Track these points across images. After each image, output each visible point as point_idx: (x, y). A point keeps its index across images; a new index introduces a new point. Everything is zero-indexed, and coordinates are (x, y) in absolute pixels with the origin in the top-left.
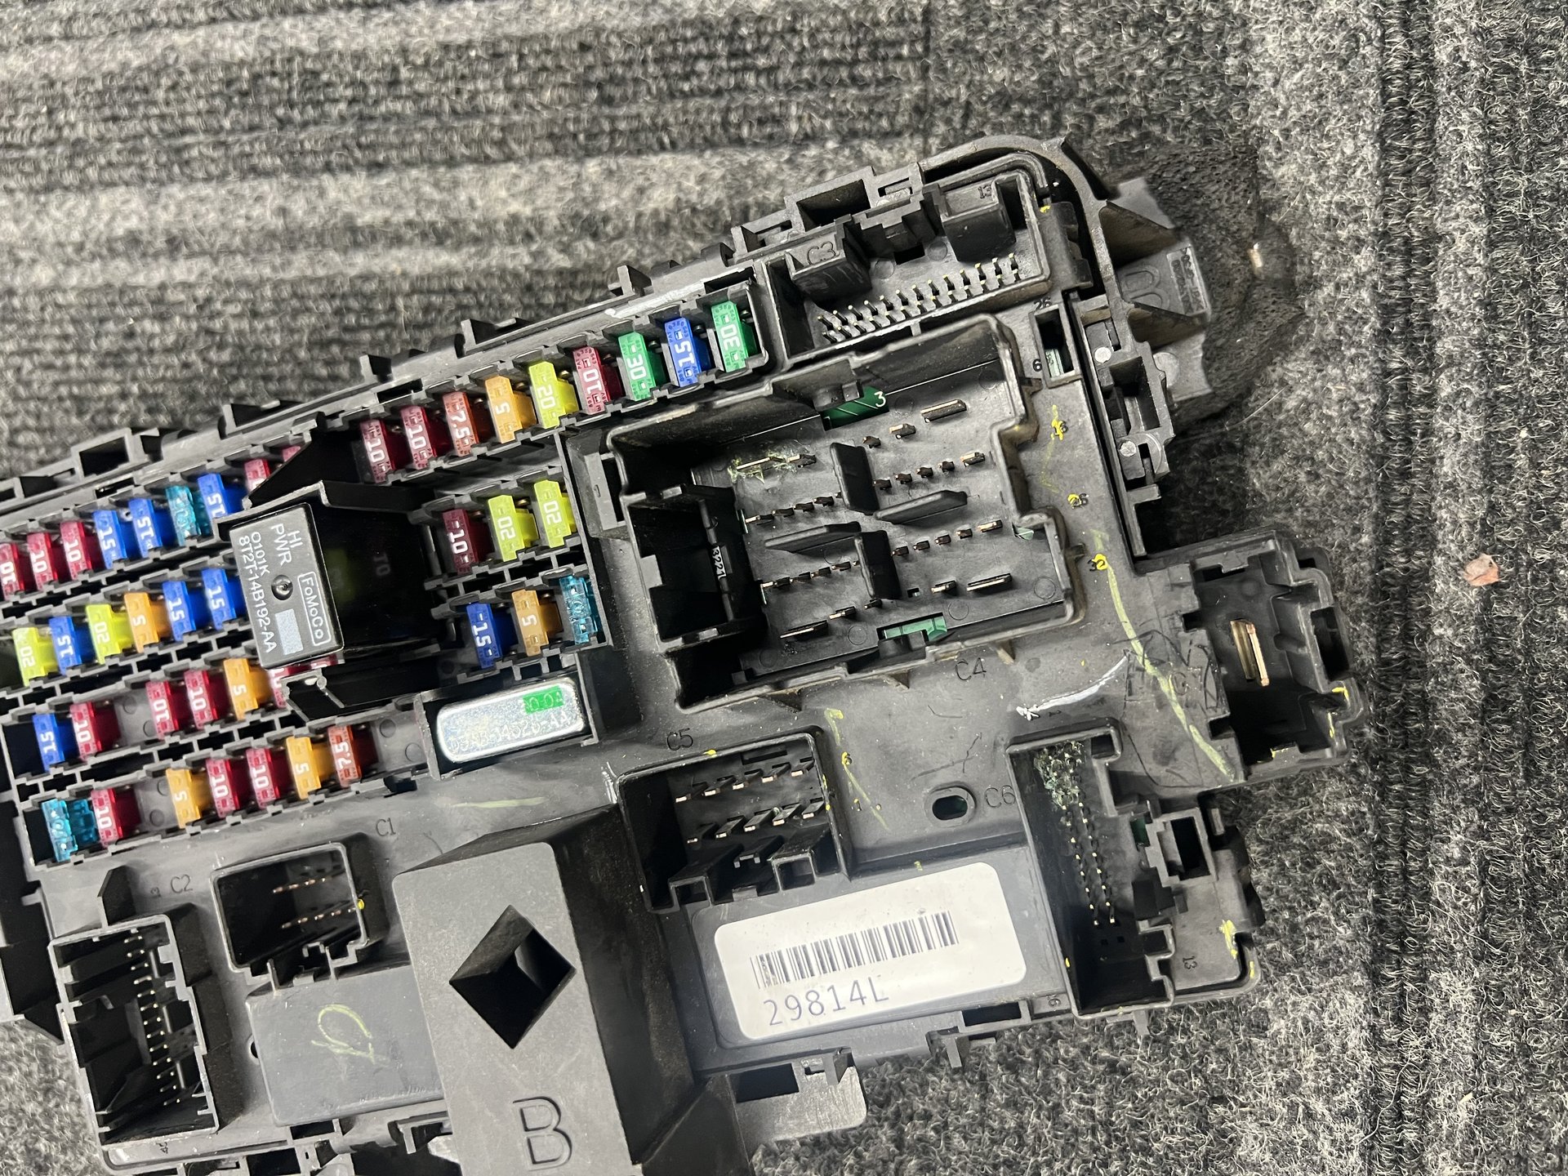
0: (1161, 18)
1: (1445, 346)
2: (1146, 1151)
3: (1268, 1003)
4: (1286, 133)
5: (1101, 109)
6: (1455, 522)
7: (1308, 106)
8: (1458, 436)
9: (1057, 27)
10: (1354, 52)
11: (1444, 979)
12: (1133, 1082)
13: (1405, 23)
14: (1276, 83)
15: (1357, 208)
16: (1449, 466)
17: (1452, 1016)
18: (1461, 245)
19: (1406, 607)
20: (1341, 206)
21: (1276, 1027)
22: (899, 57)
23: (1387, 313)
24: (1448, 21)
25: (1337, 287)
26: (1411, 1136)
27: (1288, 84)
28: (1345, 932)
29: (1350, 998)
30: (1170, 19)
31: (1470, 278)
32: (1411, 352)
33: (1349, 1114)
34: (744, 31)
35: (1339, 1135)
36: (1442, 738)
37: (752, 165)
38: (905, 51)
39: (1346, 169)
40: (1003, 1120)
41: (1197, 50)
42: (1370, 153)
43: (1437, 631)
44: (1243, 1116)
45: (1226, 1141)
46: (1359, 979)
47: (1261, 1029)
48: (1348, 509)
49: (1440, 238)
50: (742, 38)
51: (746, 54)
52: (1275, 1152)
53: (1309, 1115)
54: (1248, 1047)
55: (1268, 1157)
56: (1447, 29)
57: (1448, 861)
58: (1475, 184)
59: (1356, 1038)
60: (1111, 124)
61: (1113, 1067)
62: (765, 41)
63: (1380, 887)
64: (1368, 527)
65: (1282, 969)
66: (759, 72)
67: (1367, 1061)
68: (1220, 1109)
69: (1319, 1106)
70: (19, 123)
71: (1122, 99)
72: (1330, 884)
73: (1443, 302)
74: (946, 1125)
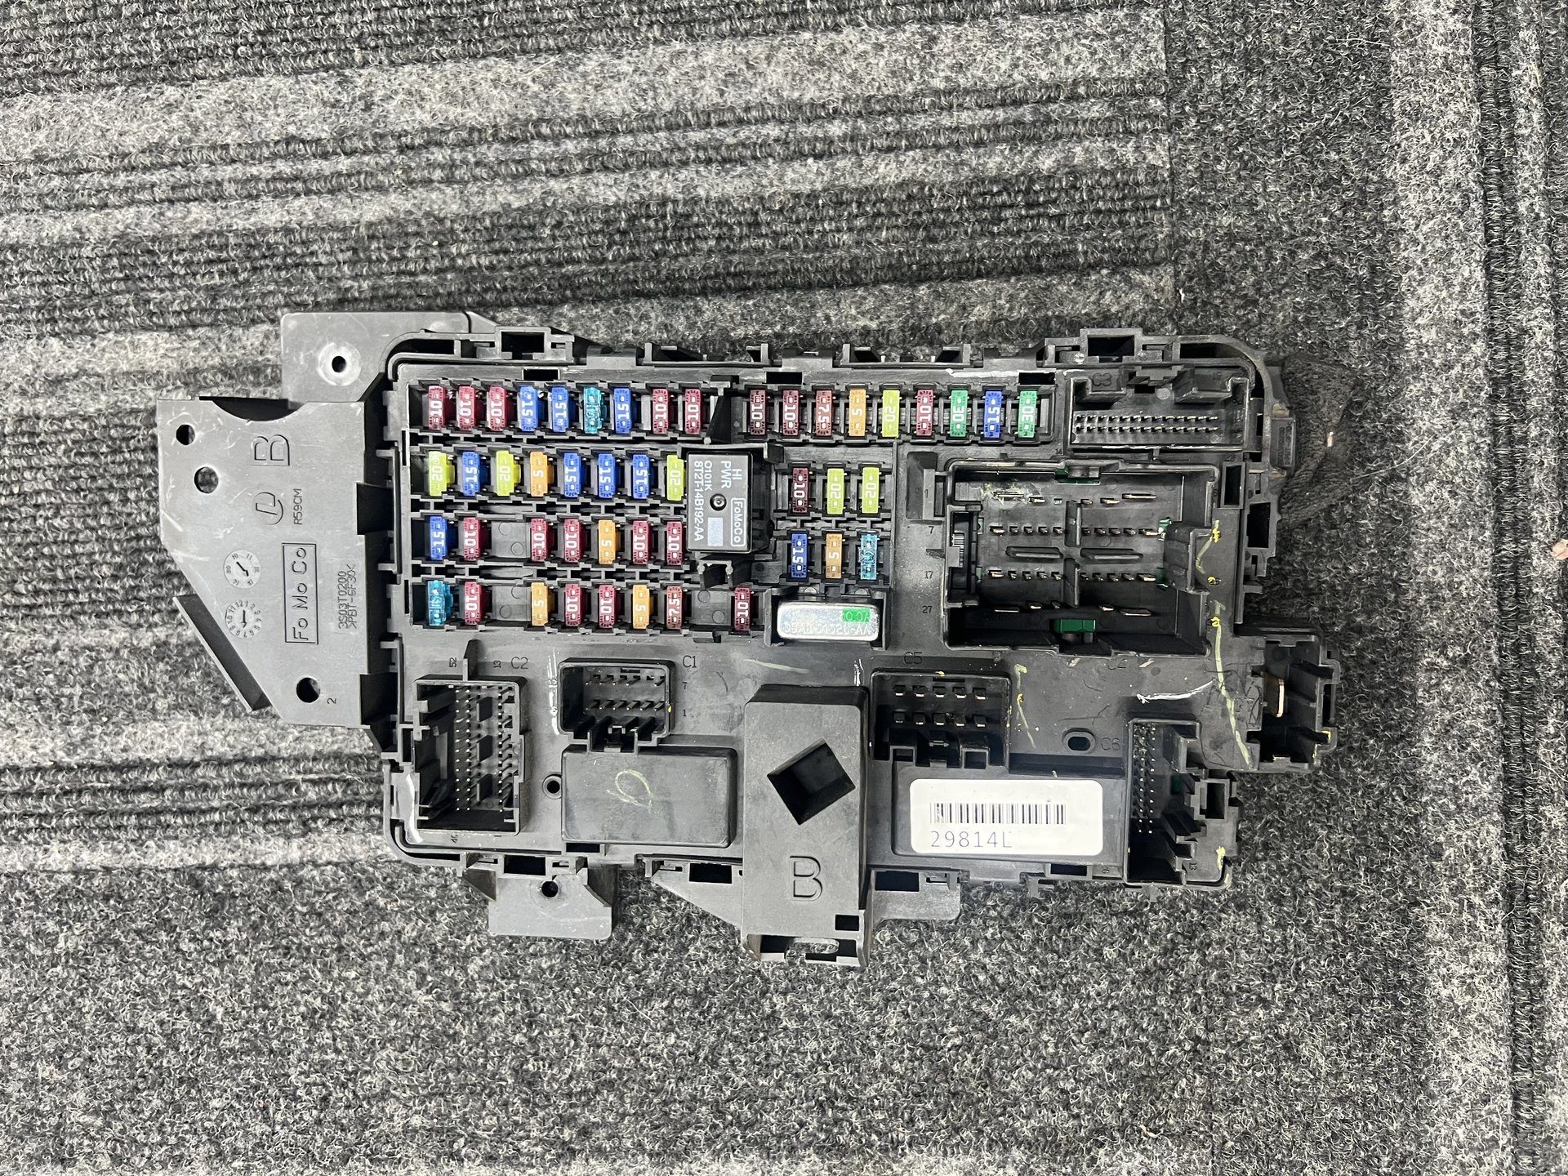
0: (1339, 182)
1: (1533, 403)
2: (1369, 943)
3: (1442, 839)
4: (1425, 261)
5: (1299, 246)
6: (1543, 519)
7: (1439, 244)
8: (1542, 463)
9: (1265, 187)
10: (1467, 206)
11: (1548, 810)
12: (1359, 901)
13: (1501, 188)
14: (1417, 226)
15: (1472, 314)
16: (1537, 482)
17: (1554, 832)
18: (1539, 337)
19: (1516, 576)
20: (1463, 312)
21: (1447, 853)
22: (1153, 208)
23: (1495, 383)
24: (1526, 185)
25: (1463, 366)
26: (1534, 910)
27: (1425, 229)
28: (1486, 787)
29: (1492, 829)
30: (1345, 183)
31: (1545, 359)
32: (1513, 408)
33: (1496, 901)
34: (1037, 187)
35: (1489, 916)
36: (1540, 658)
37: (1048, 288)
38: (1158, 204)
39: (1464, 286)
40: (1273, 938)
41: (1363, 204)
42: (1479, 275)
43: (1535, 590)
44: (1429, 912)
45: (1419, 929)
46: (1496, 817)
47: (1437, 855)
48: (1476, 514)
49: (1526, 332)
50: (1036, 192)
51: (1039, 205)
52: (1451, 932)
53: (1471, 906)
54: (1431, 868)
55: (1447, 936)
56: (1526, 191)
57: (1547, 736)
58: (1547, 296)
59: (1496, 853)
60: (1306, 257)
61: (1344, 892)
62: (1054, 195)
63: (1507, 757)
64: (1489, 525)
65: (1449, 815)
66: (1051, 218)
67: (1504, 866)
68: (1416, 910)
69: (1476, 900)
70: (411, 254)
71: (1313, 239)
72: (1476, 758)
73: (1530, 374)
74: (1234, 946)
